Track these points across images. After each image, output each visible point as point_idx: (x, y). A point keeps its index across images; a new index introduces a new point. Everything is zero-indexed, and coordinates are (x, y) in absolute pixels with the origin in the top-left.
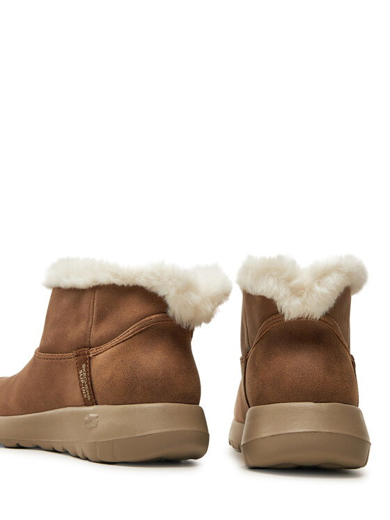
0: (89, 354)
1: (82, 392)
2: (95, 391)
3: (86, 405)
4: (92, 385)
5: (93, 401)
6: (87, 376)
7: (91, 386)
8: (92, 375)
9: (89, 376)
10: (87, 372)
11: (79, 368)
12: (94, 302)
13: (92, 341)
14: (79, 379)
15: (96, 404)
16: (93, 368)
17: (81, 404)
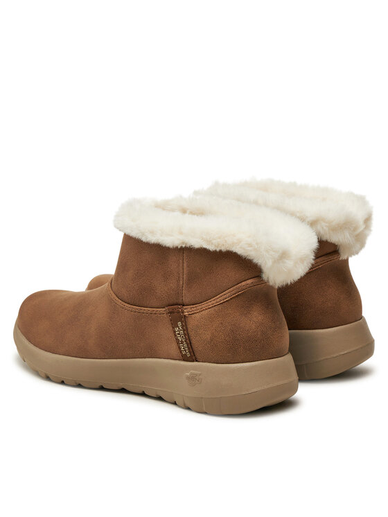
0: (183, 312)
1: (180, 348)
2: (195, 349)
3: (184, 360)
4: (190, 343)
5: (193, 358)
6: (185, 335)
7: (190, 345)
8: (190, 333)
9: (187, 334)
10: (184, 331)
11: (174, 325)
12: (183, 263)
13: (186, 300)
14: (175, 336)
15: (197, 361)
16: (190, 327)
17: (178, 358)
